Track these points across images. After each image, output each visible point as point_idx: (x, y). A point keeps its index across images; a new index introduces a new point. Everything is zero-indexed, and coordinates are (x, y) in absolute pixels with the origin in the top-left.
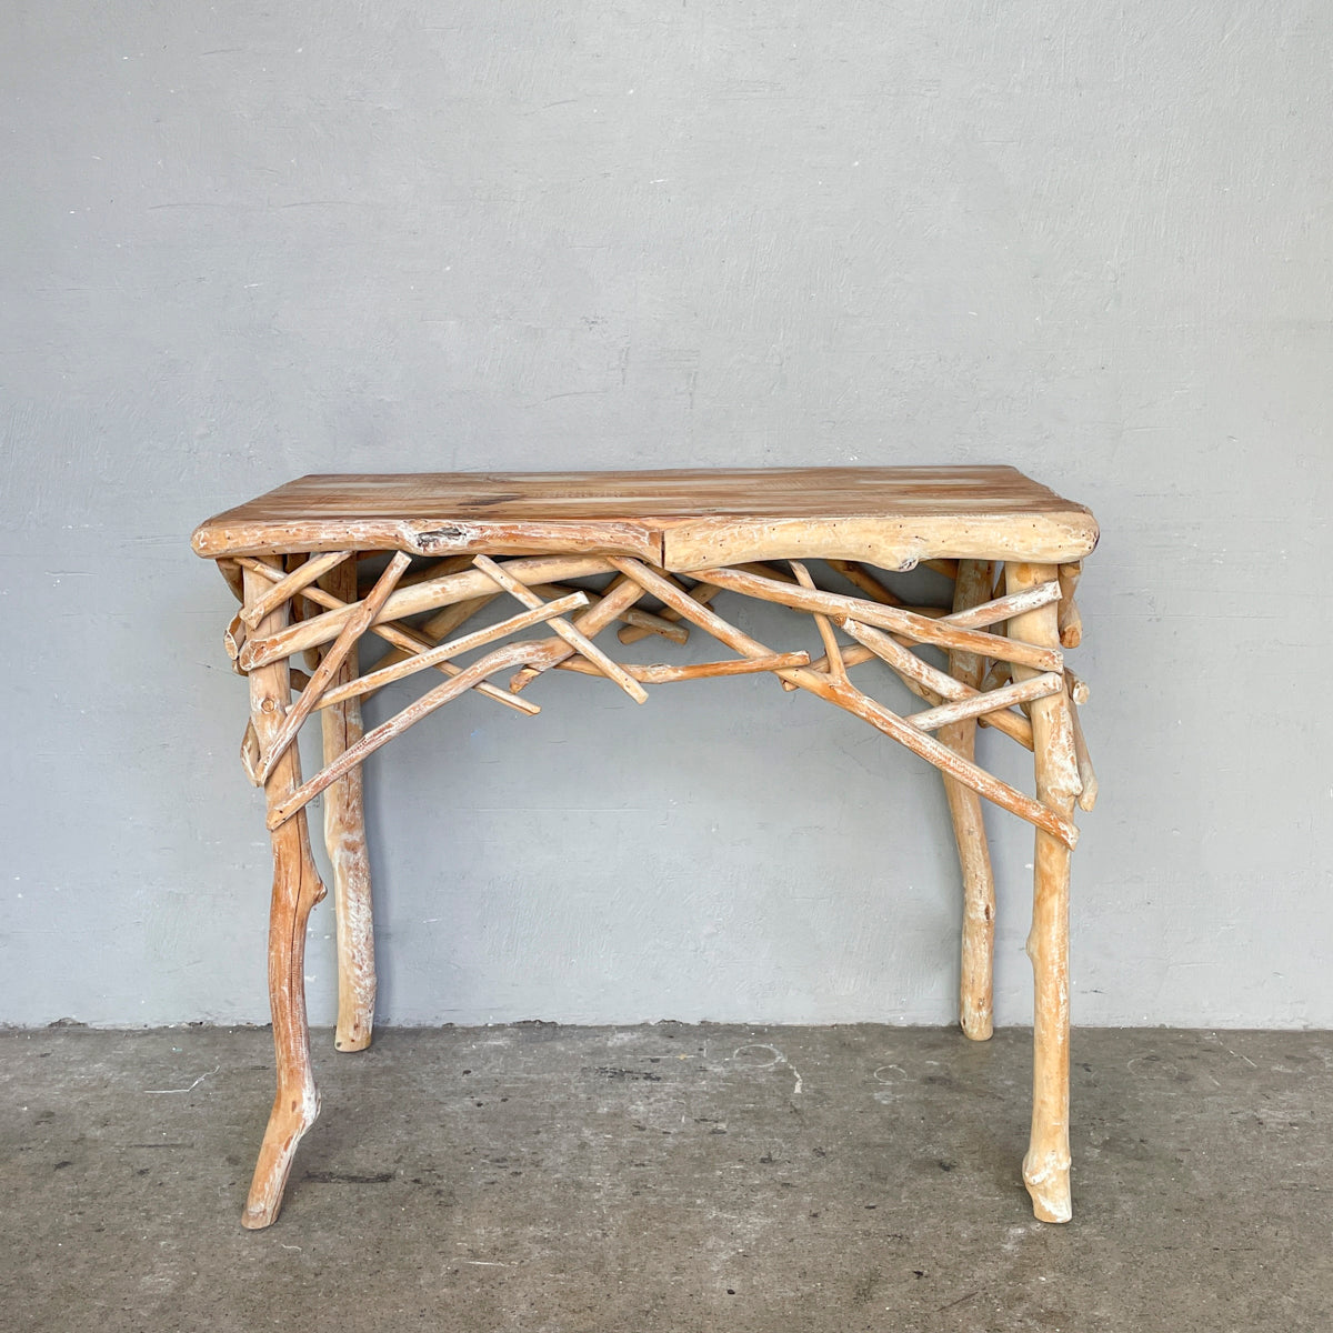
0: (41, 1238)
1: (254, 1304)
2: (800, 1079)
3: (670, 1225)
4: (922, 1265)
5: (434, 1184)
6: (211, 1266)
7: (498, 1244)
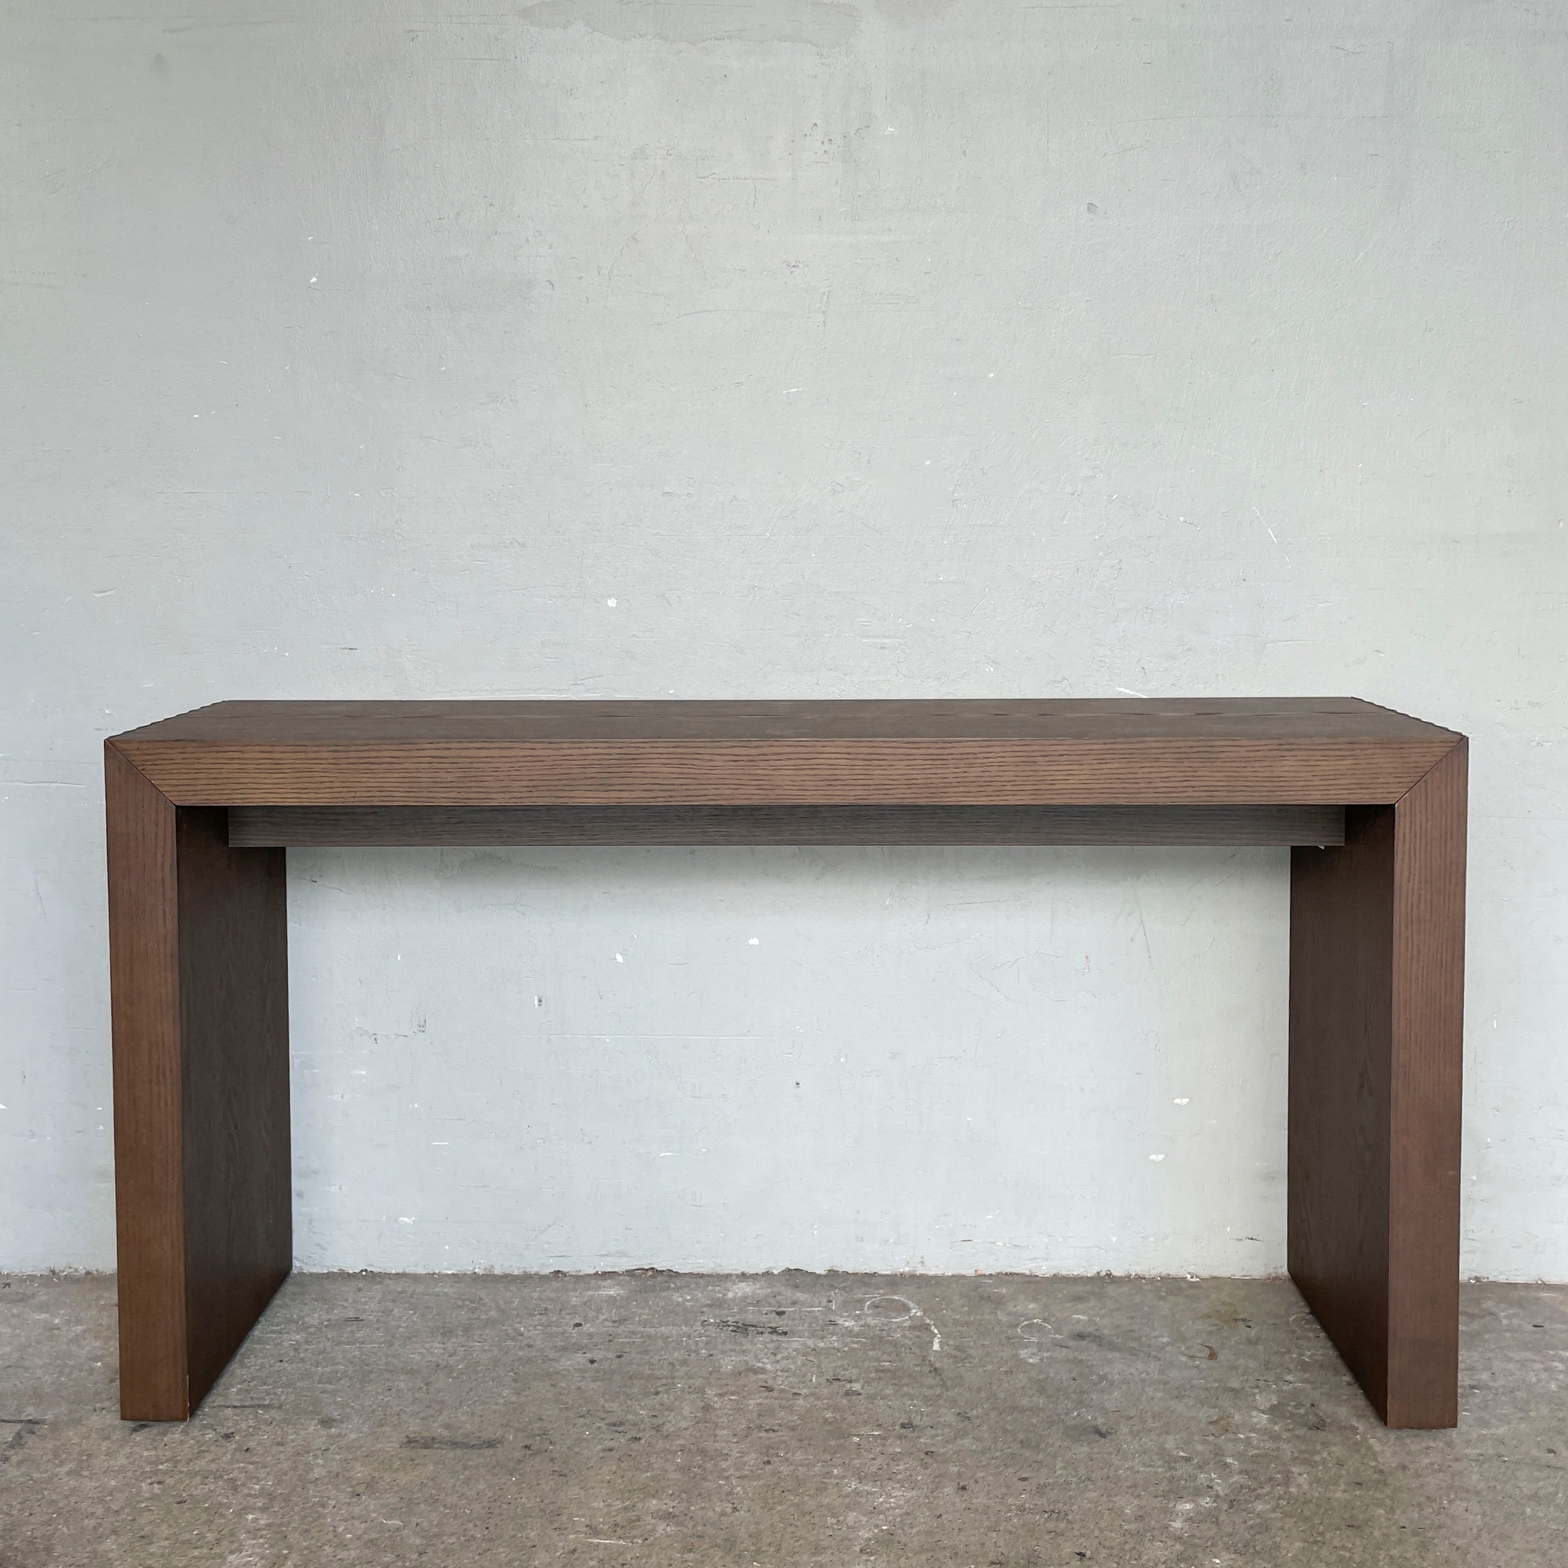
0: (116, 1511)
2: (939, 1336)
3: (806, 1498)
4: (1084, 1545)
5: (546, 1451)
6: (305, 1544)
7: (619, 1519)
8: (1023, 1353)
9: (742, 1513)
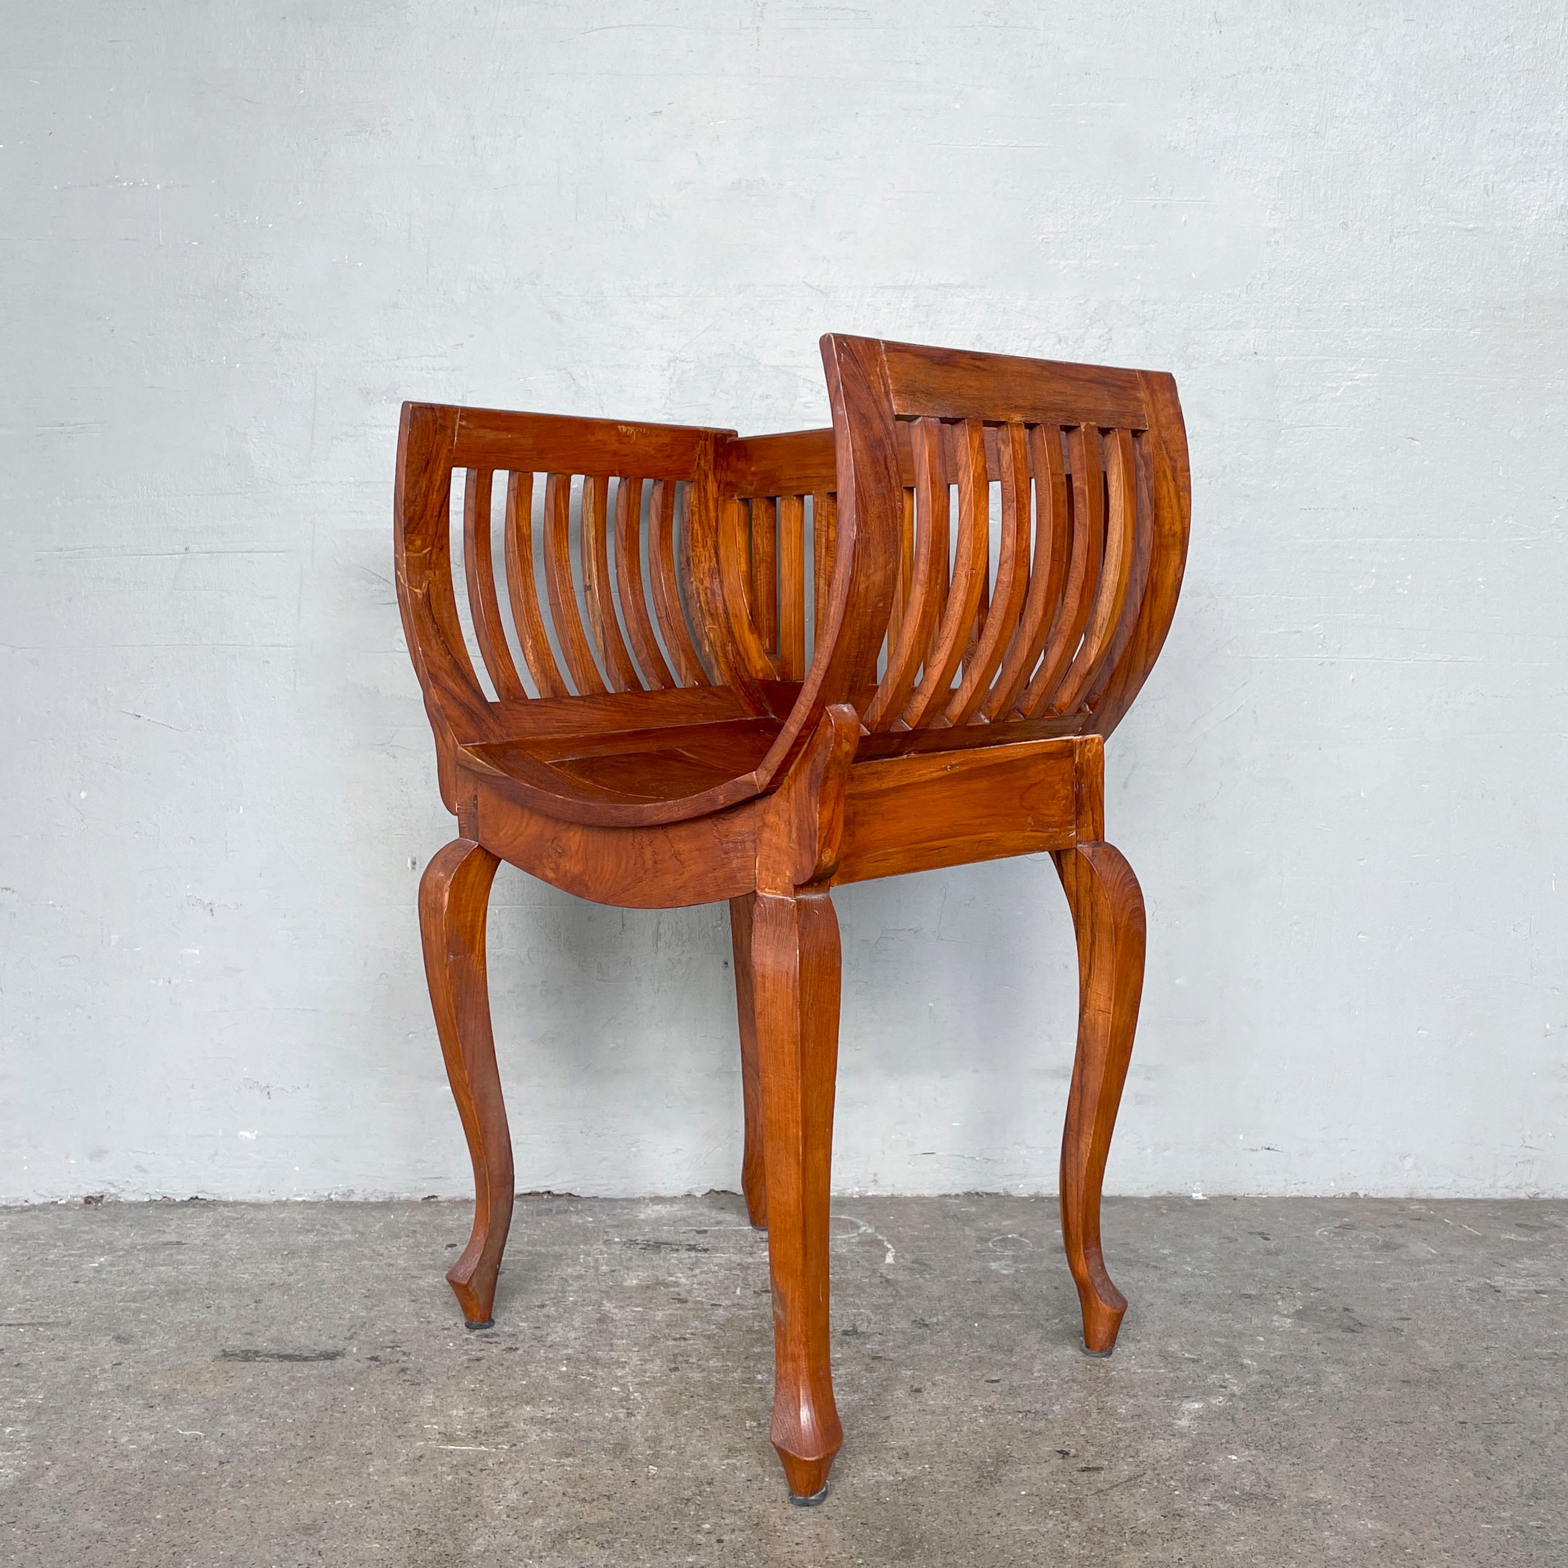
1: (128, 1497)
2: (893, 1250)
3: (720, 1403)
4: (1067, 1443)
5: (397, 1361)
6: (74, 1455)
7: (481, 1426)
8: (994, 1266)
9: (639, 1418)
